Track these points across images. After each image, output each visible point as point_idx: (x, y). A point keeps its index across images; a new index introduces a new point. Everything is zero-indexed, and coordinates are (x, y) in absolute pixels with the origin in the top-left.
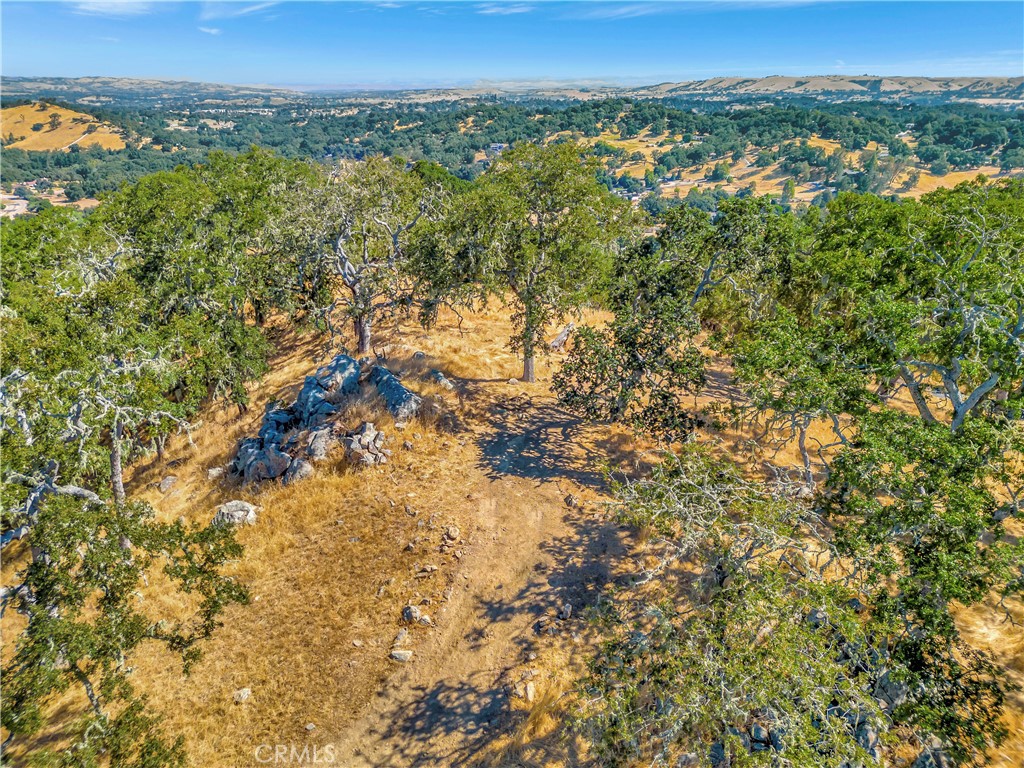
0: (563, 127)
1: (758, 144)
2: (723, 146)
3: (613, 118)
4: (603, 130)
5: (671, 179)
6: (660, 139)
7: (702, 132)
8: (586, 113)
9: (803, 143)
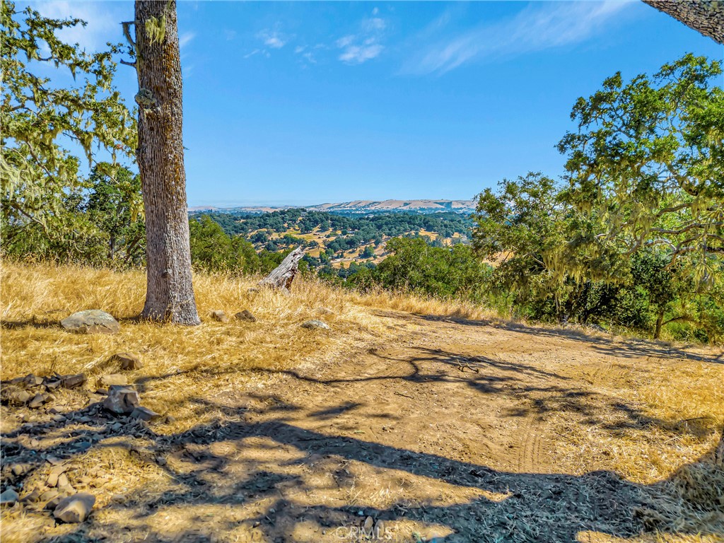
0: (260, 226)
1: (389, 235)
2: (368, 237)
3: (295, 221)
4: (288, 228)
5: (337, 258)
6: (328, 233)
7: (353, 229)
8: (276, 218)
9: (417, 234)
